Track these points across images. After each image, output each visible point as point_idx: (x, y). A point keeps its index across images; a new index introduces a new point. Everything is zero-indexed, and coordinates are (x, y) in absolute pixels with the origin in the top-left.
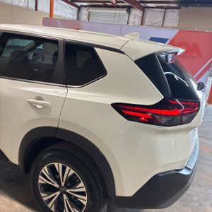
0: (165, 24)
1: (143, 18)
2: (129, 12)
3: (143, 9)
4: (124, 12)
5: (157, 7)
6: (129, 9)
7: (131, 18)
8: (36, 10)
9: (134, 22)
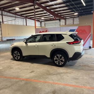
0: (74, 23)
1: (65, 22)
2: (60, 21)
3: (65, 19)
4: (58, 21)
5: (70, 18)
6: (60, 20)
7: (61, 23)
8: (26, 25)
9: (62, 24)
